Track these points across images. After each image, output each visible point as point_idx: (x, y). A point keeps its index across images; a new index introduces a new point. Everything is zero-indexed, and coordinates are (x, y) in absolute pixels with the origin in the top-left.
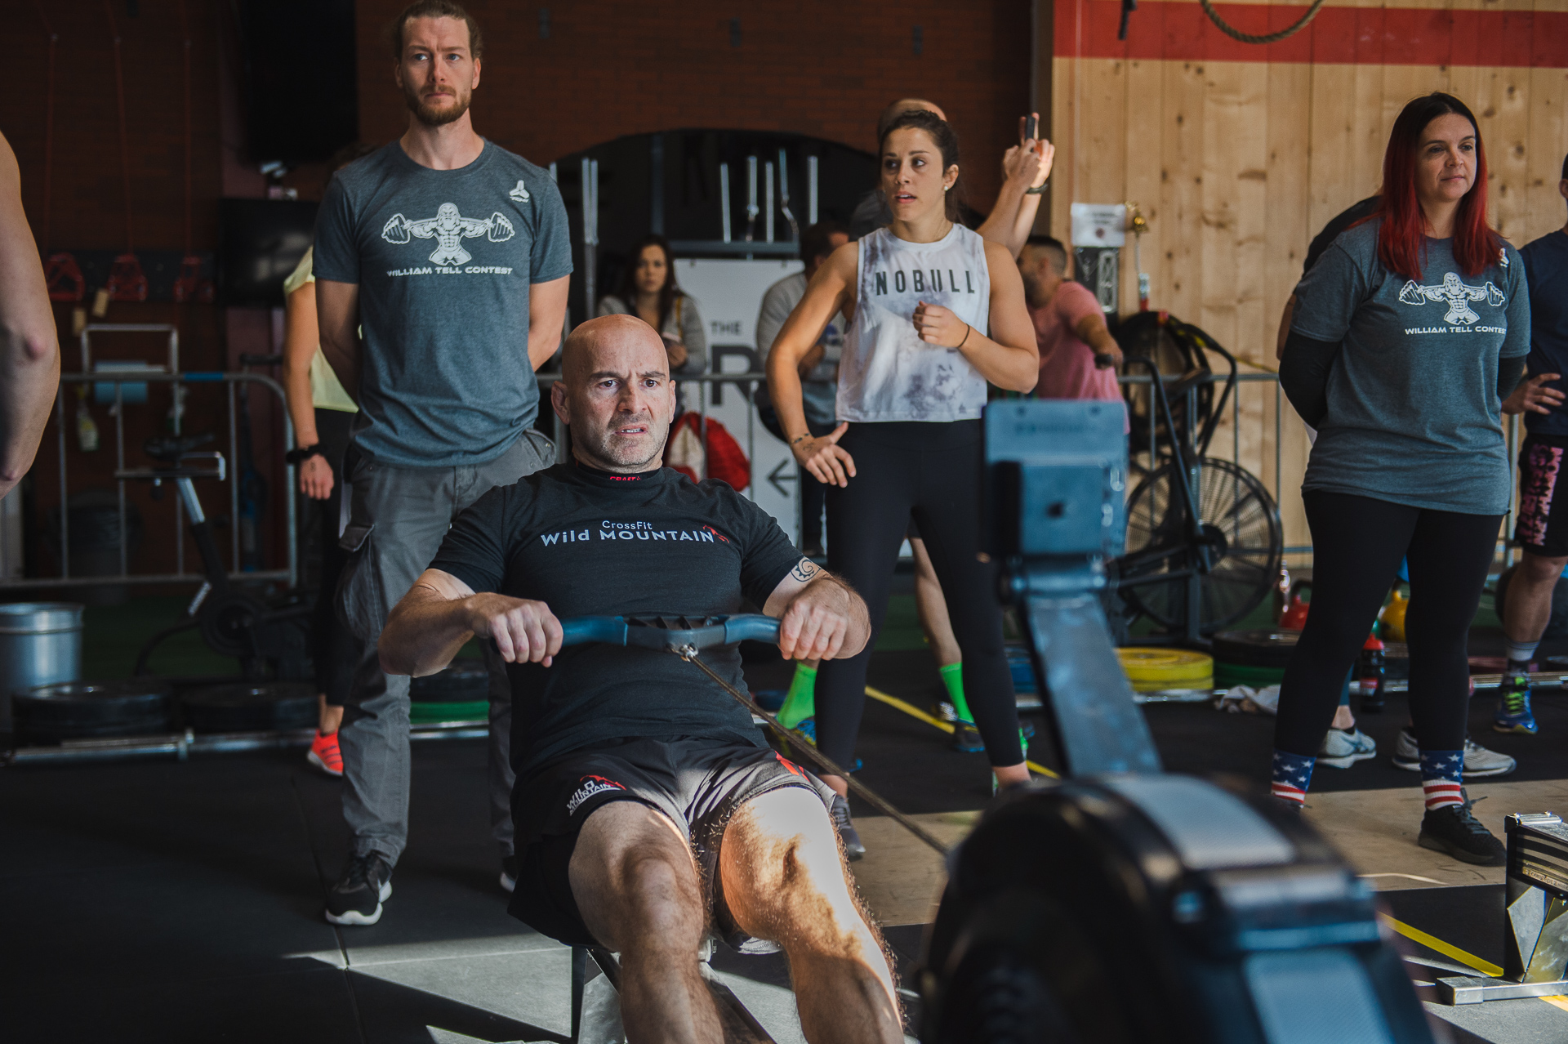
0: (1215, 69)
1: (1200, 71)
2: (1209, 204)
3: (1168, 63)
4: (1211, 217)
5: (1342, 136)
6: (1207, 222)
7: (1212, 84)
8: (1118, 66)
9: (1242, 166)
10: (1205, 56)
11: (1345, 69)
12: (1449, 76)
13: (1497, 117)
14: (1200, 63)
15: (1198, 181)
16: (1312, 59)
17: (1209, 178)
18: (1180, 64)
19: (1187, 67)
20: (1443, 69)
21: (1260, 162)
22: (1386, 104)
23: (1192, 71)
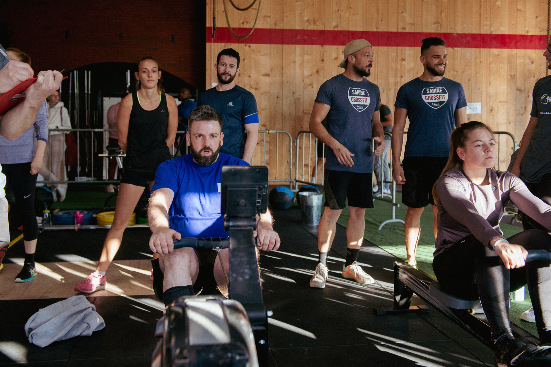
0: (253, 46)
1: (250, 47)
2: (253, 83)
3: (240, 44)
4: (253, 87)
5: (293, 64)
6: (252, 88)
7: (253, 50)
8: (225, 45)
9: (262, 73)
10: (251, 43)
11: (293, 46)
12: (324, 48)
13: (339, 59)
14: (250, 44)
15: (249, 76)
16: (283, 43)
17: (252, 75)
18: (244, 44)
19: (246, 45)
20: (322, 46)
21: (268, 71)
22: (305, 56)
23: (247, 47)
